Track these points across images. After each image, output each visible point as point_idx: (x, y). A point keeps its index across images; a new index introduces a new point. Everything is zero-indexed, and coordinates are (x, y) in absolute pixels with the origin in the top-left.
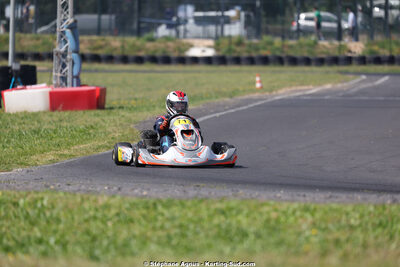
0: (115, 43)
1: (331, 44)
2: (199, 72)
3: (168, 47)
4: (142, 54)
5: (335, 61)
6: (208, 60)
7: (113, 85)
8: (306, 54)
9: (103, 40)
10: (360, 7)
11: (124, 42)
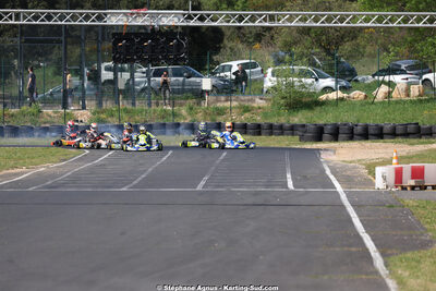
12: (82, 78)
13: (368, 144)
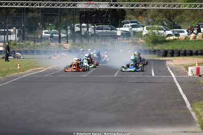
10: (69, 27)
12: (67, 30)
13: (186, 58)
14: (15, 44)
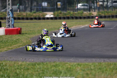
0: (24, 14)
1: (87, 13)
2: (49, 22)
3: (40, 15)
4: (32, 17)
5: (89, 17)
6: (52, 18)
7: (24, 27)
8: (80, 16)
9: (21, 13)
10: (95, 2)
11: (27, 13)
14: (61, 13)
